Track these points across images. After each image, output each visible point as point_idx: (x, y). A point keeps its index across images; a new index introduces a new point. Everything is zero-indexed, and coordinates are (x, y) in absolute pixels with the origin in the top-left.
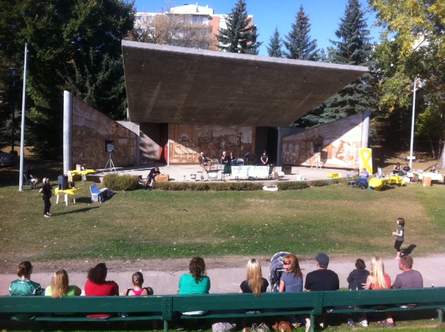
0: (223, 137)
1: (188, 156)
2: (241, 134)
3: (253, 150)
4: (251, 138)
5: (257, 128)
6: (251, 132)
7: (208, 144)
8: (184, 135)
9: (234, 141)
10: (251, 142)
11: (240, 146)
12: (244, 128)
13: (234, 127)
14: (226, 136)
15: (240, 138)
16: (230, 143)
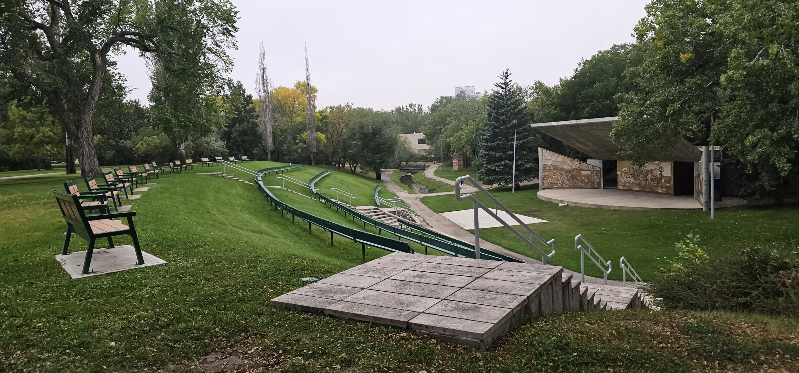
0: (649, 171)
1: (628, 185)
2: (662, 168)
3: (672, 182)
4: (670, 172)
5: (674, 163)
6: (670, 167)
7: (639, 176)
8: (625, 169)
9: (657, 173)
10: (670, 175)
11: (661, 178)
12: (664, 163)
13: (657, 162)
14: (651, 169)
15: (662, 172)
16: (654, 176)
